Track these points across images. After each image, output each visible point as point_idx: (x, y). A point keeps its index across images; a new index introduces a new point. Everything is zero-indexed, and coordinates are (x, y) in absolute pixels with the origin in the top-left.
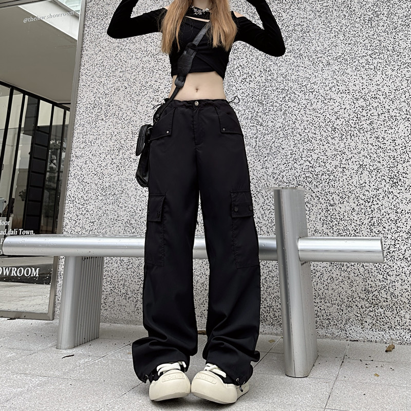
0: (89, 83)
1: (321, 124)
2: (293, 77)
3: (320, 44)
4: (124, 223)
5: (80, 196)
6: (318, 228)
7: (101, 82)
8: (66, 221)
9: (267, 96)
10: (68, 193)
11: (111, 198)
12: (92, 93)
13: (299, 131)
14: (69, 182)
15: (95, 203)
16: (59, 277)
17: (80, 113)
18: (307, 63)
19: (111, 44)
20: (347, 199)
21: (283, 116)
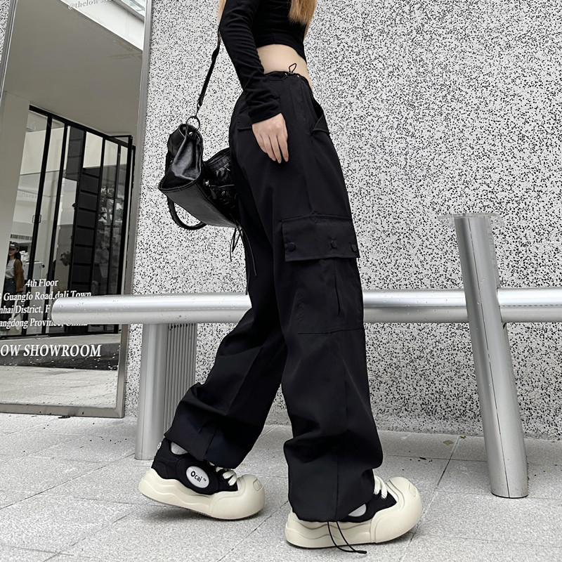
0: (162, 87)
1: (502, 131)
2: (457, 67)
3: (494, 19)
4: (221, 278)
5: (156, 243)
6: (505, 278)
7: (180, 85)
8: (137, 277)
9: (419, 95)
10: (139, 239)
11: (200, 244)
12: (167, 101)
13: (469, 142)
14: (139, 223)
15: (178, 252)
16: (130, 357)
17: (152, 129)
18: (476, 46)
19: (191, 33)
20: (546, 235)
21: (444, 123)
